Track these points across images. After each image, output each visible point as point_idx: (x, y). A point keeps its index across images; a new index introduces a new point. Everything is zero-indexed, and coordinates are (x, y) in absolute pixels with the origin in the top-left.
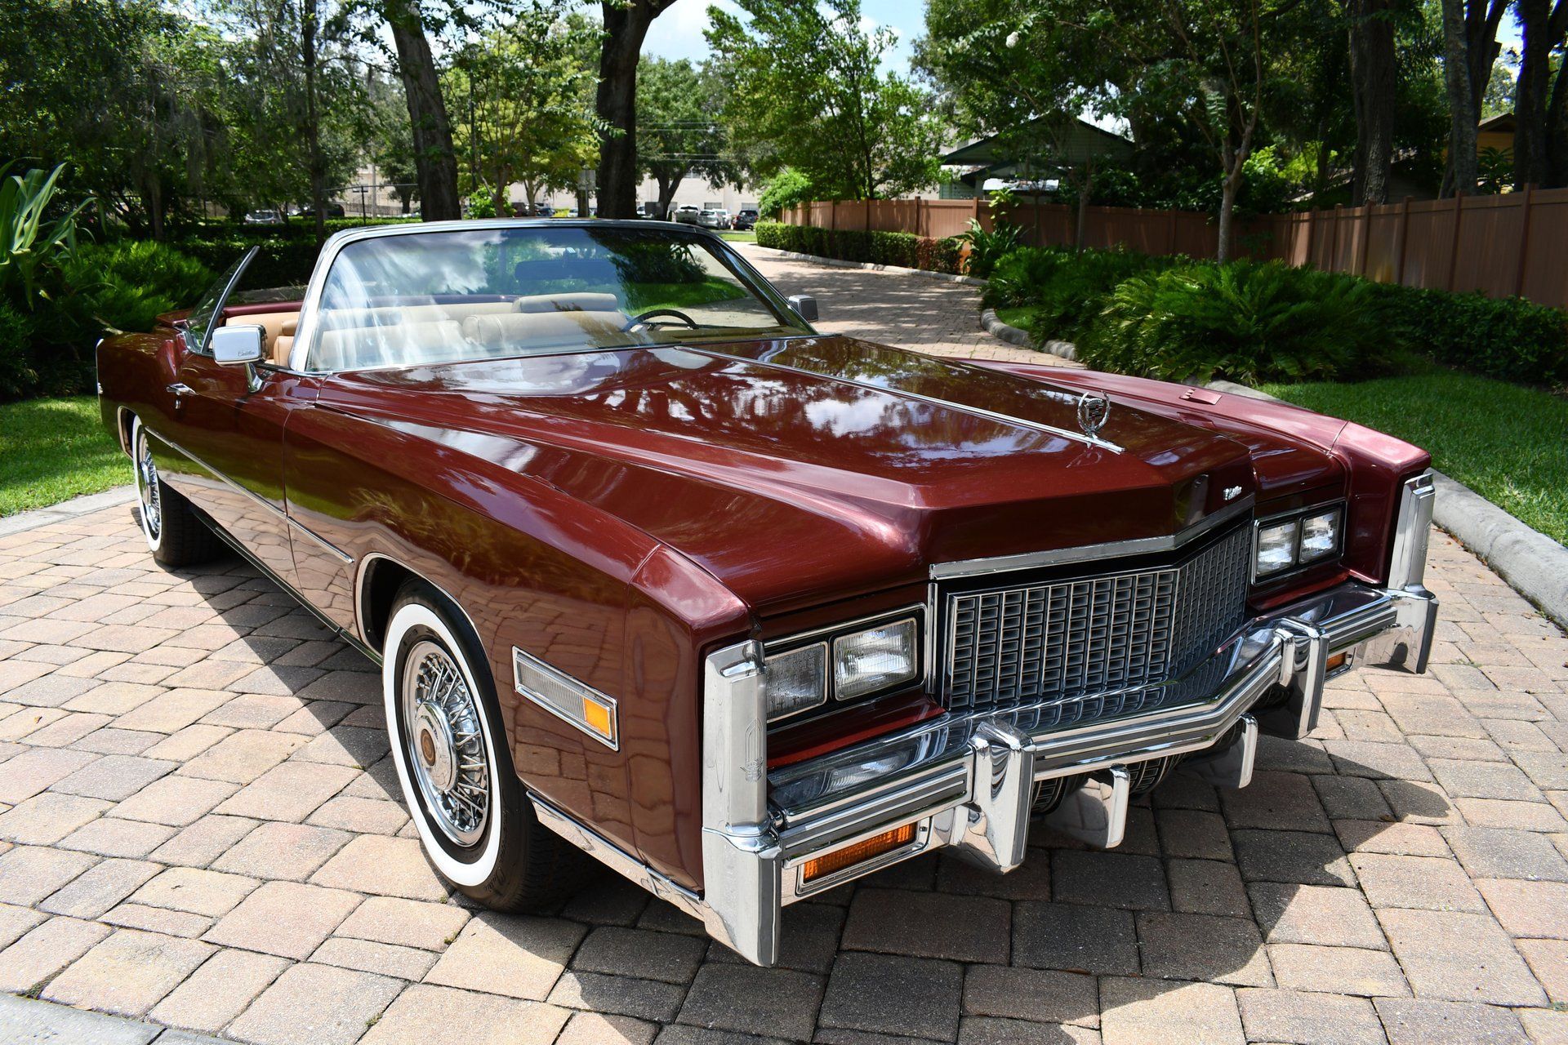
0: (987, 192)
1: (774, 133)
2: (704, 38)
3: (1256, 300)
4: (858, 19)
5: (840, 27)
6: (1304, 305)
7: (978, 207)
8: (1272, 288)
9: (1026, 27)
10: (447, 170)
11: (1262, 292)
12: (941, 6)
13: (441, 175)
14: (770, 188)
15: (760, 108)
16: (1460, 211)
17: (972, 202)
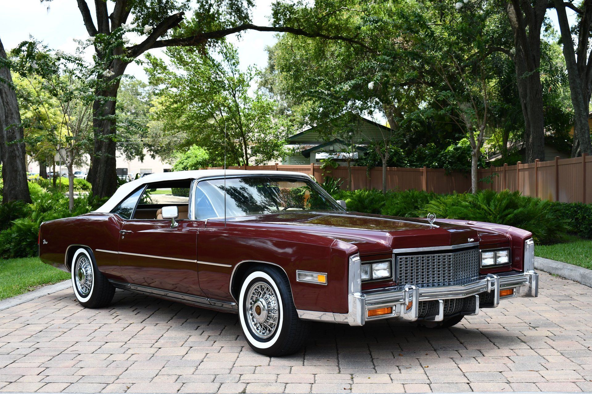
0: (318, 160)
1: (186, 128)
2: (145, 72)
3: (497, 208)
4: (238, 63)
5: (226, 66)
6: (520, 209)
7: (314, 169)
8: (505, 202)
9: (377, 80)
10: (20, 149)
11: (500, 205)
12: (287, 56)
13: (17, 152)
14: (179, 160)
15: (178, 113)
16: (585, 163)
17: (310, 166)
